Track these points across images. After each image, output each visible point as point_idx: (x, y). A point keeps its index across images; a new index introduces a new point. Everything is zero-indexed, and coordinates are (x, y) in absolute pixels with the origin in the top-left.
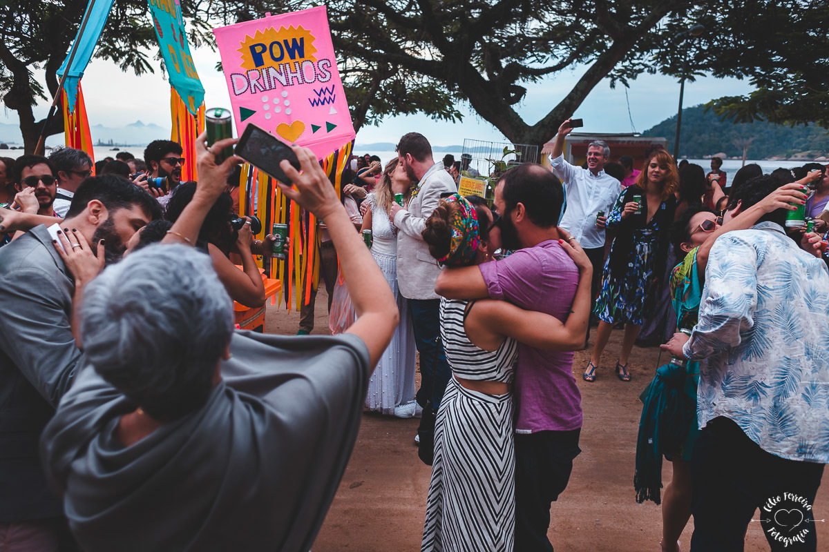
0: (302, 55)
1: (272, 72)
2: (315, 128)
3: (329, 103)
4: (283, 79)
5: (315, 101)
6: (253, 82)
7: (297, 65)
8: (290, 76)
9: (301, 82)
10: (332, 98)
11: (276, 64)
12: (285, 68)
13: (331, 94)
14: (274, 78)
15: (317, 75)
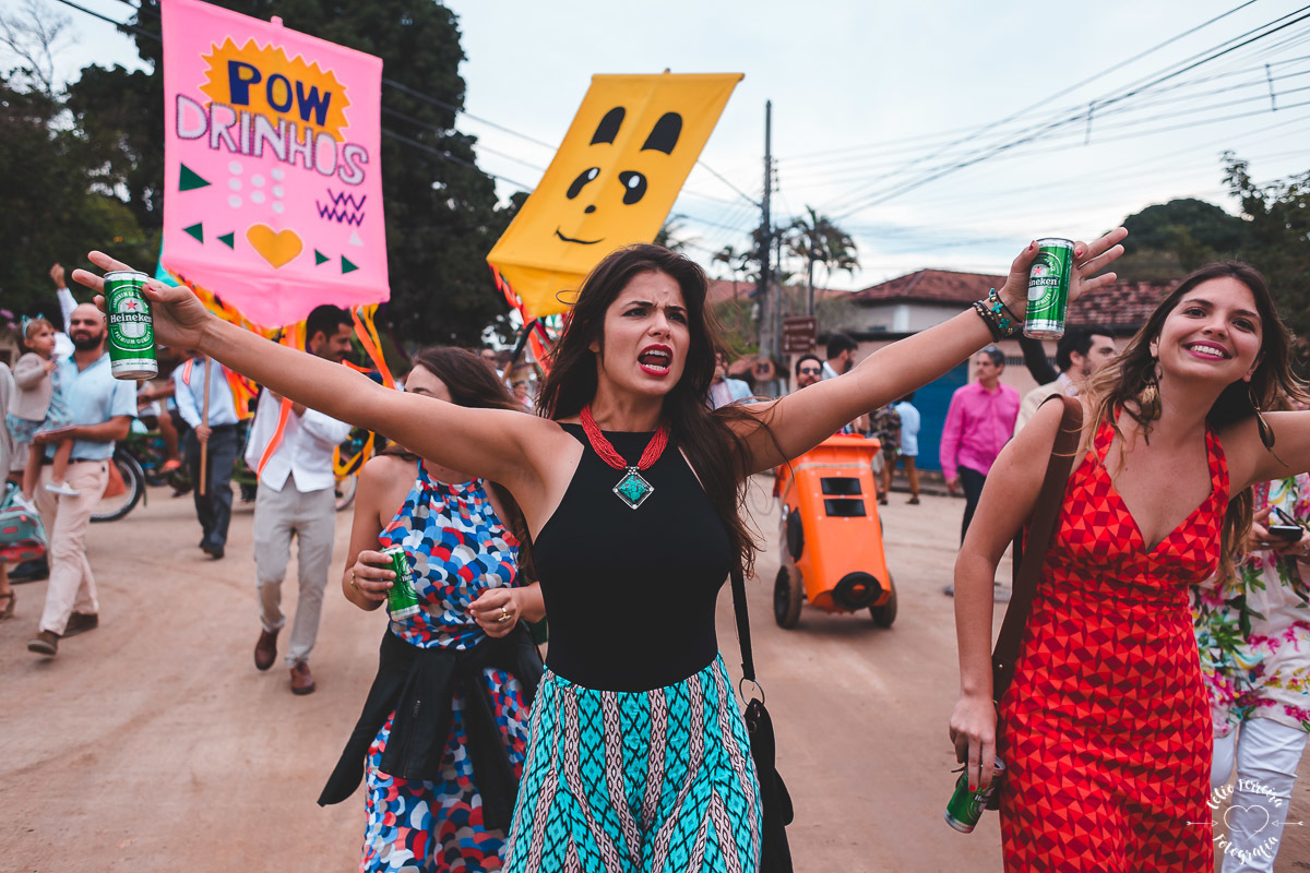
0: (321, 121)
1: (262, 127)
2: (320, 259)
3: (350, 222)
4: (280, 146)
5: (326, 209)
6: (217, 128)
7: (309, 133)
8: (293, 147)
9: (309, 164)
10: (358, 215)
11: (274, 115)
12: (288, 129)
13: (358, 208)
14: (263, 138)
15: (338, 167)
